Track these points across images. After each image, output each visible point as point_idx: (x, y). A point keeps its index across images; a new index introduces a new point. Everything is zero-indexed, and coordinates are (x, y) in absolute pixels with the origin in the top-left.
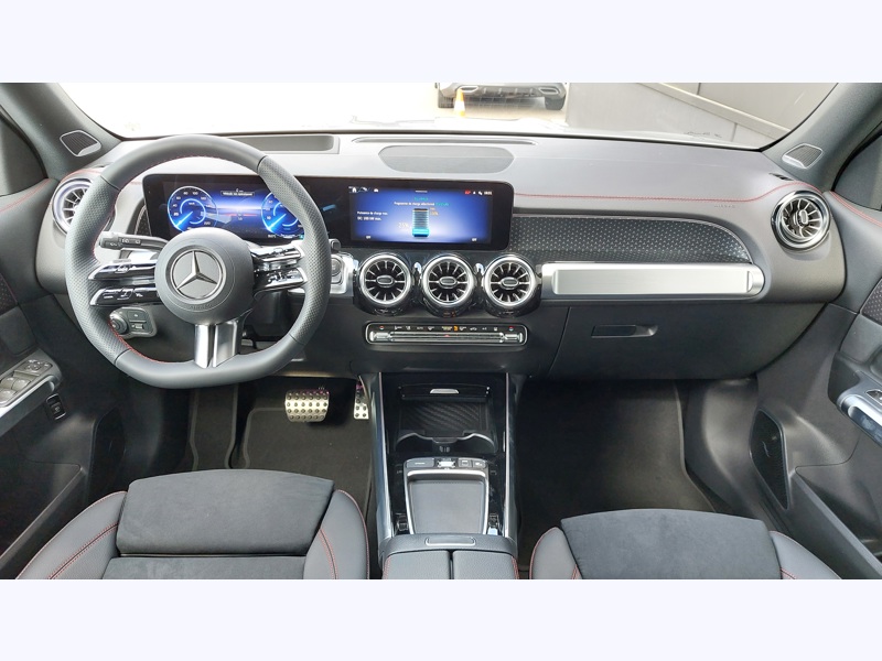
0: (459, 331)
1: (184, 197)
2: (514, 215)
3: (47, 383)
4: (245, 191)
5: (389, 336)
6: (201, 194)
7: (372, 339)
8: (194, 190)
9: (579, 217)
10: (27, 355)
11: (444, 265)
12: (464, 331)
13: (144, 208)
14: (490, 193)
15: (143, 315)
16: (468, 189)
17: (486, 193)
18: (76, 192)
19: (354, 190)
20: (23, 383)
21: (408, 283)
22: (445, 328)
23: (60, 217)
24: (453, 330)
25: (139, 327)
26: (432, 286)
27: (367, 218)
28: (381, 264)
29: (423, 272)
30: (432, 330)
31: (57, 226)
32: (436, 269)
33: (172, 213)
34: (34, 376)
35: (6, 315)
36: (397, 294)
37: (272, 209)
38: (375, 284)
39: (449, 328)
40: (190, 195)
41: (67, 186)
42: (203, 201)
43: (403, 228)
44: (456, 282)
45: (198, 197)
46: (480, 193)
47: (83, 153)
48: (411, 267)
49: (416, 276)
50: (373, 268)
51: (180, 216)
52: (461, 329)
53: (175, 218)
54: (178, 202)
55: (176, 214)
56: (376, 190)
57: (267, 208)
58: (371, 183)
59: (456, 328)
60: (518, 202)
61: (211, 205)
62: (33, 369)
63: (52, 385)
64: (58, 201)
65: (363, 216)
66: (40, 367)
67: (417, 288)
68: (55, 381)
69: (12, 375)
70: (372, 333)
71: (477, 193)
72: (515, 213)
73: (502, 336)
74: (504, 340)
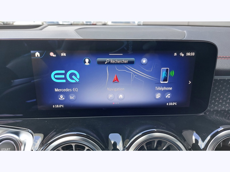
2: (216, 77)
14: (193, 54)
17: (188, 54)
19: (37, 54)
46: (182, 54)
56: (64, 54)
60: (221, 64)
71: (178, 54)
72: (217, 75)
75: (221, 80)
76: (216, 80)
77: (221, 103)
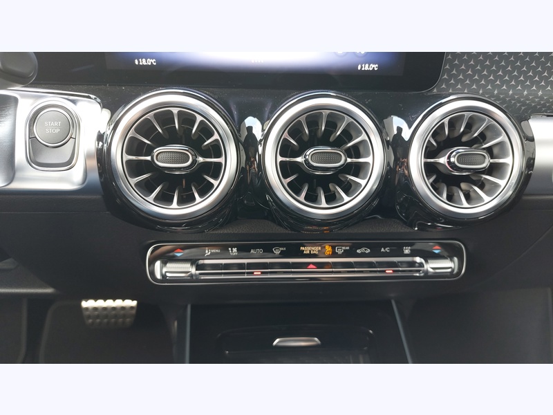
0: (334, 255)
5: (193, 270)
7: (158, 276)
11: (312, 117)
12: (346, 255)
21: (231, 161)
22: (306, 250)
24: (321, 254)
26: (285, 169)
28: (164, 116)
29: (266, 137)
30: (282, 255)
36: (205, 189)
38: (150, 166)
39: (315, 250)
44: (344, 160)
48: (236, 126)
49: (248, 145)
50: (144, 127)
52: (340, 250)
59: (328, 248)
70: (158, 264)
73: (421, 265)
74: (426, 272)
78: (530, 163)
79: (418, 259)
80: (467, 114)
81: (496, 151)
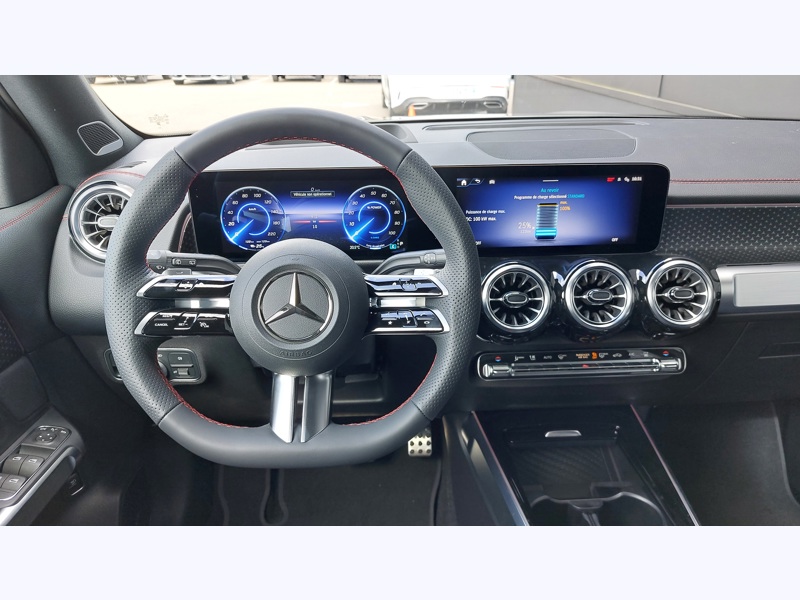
0: (599, 359)
1: (242, 201)
2: (668, 207)
3: (67, 459)
4: (323, 189)
5: (510, 370)
6: (265, 197)
7: (487, 375)
8: (256, 191)
9: (745, 206)
10: (35, 419)
12: (606, 358)
13: (190, 216)
14: (640, 179)
15: (189, 357)
16: (611, 175)
17: (634, 179)
18: (100, 199)
19: (464, 182)
20: (34, 463)
21: (546, 300)
22: (580, 356)
23: (79, 233)
24: (590, 358)
25: (183, 372)
26: (578, 302)
27: (478, 219)
28: (508, 277)
29: (566, 285)
30: (564, 360)
31: (75, 247)
32: (581, 280)
33: (226, 222)
34: (48, 451)
35: (10, 369)
36: (532, 316)
37: (356, 213)
38: (502, 304)
39: (586, 356)
40: (251, 198)
41: (86, 192)
42: (267, 206)
43: (524, 229)
44: (611, 296)
45: (261, 200)
46: (627, 179)
47: (103, 151)
48: (548, 278)
49: (557, 290)
50: (499, 283)
51: (238, 225)
52: (602, 356)
53: (229, 229)
54: (235, 209)
55: (231, 224)
56: (492, 182)
57: (350, 211)
58: (485, 172)
59: (594, 354)
60: (674, 190)
61: (277, 211)
62: (47, 439)
63: (73, 460)
64: (75, 212)
65: (472, 216)
66: (56, 436)
67: (558, 306)
68: (75, 454)
69: (17, 452)
70: (486, 366)
71: (623, 179)
72: (669, 204)
73: (657, 363)
74: (660, 368)
75: (676, 210)
76: (670, 210)
77: (679, 241)
78: (718, 295)
79: (654, 360)
80: (679, 268)
81: (698, 288)
